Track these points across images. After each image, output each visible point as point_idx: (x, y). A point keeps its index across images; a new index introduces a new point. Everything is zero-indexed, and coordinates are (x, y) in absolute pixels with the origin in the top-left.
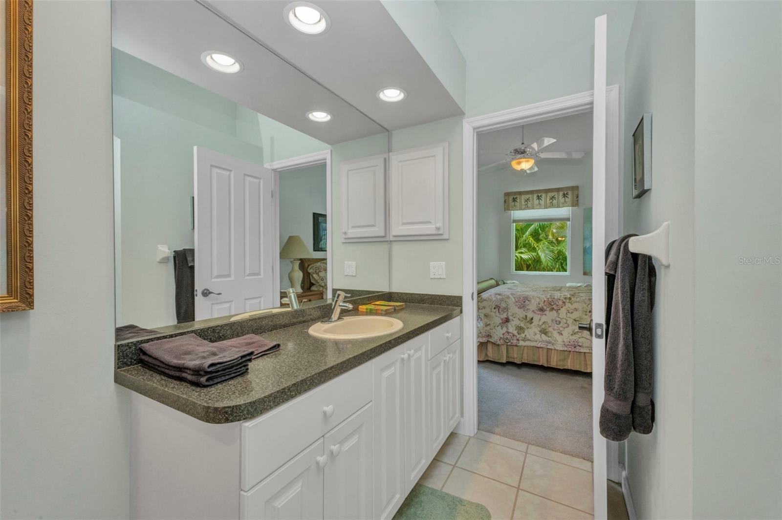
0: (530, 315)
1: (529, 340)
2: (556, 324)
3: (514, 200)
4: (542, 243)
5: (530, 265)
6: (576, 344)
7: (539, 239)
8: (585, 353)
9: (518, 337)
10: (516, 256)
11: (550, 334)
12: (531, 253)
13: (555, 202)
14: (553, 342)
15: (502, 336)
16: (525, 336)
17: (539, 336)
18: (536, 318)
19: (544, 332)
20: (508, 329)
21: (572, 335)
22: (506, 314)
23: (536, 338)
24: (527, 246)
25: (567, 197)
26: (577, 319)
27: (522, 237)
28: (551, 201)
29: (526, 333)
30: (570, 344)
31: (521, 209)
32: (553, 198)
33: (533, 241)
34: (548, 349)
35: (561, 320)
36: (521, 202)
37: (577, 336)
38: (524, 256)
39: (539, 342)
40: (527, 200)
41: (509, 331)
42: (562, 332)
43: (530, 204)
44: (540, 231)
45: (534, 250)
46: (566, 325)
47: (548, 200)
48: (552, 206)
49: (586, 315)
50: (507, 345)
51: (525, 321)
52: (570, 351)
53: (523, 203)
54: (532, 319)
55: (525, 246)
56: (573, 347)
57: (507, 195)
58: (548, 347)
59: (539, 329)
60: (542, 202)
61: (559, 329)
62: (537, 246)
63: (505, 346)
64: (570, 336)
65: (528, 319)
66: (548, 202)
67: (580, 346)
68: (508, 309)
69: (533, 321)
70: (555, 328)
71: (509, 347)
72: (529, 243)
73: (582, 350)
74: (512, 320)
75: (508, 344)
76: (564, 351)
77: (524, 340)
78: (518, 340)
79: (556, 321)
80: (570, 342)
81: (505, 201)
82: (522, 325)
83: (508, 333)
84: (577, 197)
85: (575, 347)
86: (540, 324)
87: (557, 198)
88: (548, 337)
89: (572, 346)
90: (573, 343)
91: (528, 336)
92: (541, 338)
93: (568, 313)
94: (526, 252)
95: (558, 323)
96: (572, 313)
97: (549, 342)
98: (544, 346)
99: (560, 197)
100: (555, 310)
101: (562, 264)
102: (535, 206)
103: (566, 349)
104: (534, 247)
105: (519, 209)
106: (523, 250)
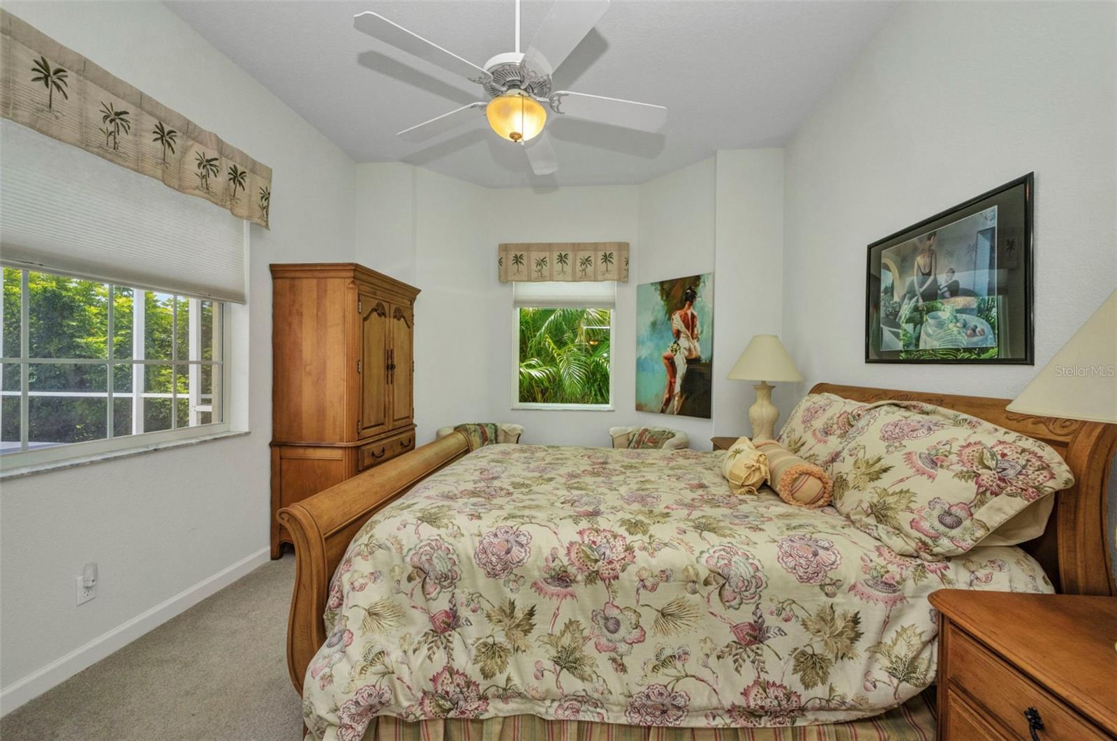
0: (523, 601)
1: (520, 695)
2: (607, 628)
3: (518, 260)
4: (566, 348)
5: (547, 389)
6: (667, 701)
7: (561, 343)
8: (693, 729)
9: (481, 689)
10: (521, 373)
11: (588, 670)
12: (548, 368)
13: (590, 269)
14: (596, 695)
15: (429, 687)
16: (508, 679)
17: (554, 677)
18: (545, 607)
19: (568, 661)
20: (450, 656)
21: (655, 668)
22: (449, 596)
23: (541, 687)
24: (541, 352)
25: (610, 261)
26: (669, 611)
27: (535, 336)
28: (583, 267)
29: (510, 670)
30: (649, 703)
31: (529, 280)
32: (587, 261)
33: (552, 345)
34: (579, 722)
35: (620, 617)
36: (529, 266)
37: (671, 671)
38: (535, 373)
39: (553, 700)
40: (542, 262)
41: (456, 666)
42: (626, 660)
43: (546, 270)
44: (565, 327)
45: (552, 361)
46: (636, 634)
47: (578, 263)
48: (584, 277)
49: (694, 592)
50: (446, 720)
51: (506, 620)
52: (649, 728)
53: (534, 267)
54: (531, 613)
55: (539, 355)
56: (658, 713)
57: (504, 248)
58: (582, 717)
59: (553, 653)
60: (568, 268)
61: (614, 650)
62: (558, 355)
63: (441, 724)
64: (649, 674)
65: (519, 614)
66: (577, 270)
67: (679, 708)
68: (453, 579)
69: (534, 620)
70: (603, 641)
71: (453, 728)
72: (546, 348)
73: (684, 723)
74: (467, 620)
75: (451, 715)
76: (630, 726)
77: (506, 694)
78: (483, 698)
79: (606, 619)
80: (648, 696)
81: (500, 262)
82: (500, 638)
83: (451, 671)
84: (627, 263)
85: (664, 712)
86: (557, 631)
87: (593, 261)
88: (583, 679)
89: (656, 708)
90: (659, 700)
91: (516, 681)
92: (559, 687)
93: (642, 591)
94: (540, 366)
95: (611, 625)
96: (654, 588)
97: (583, 699)
98: (568, 715)
99: (599, 262)
100: (603, 580)
101: (600, 390)
102: (555, 273)
103: (636, 719)
104: (553, 356)
105: (526, 278)
106: (534, 361)
